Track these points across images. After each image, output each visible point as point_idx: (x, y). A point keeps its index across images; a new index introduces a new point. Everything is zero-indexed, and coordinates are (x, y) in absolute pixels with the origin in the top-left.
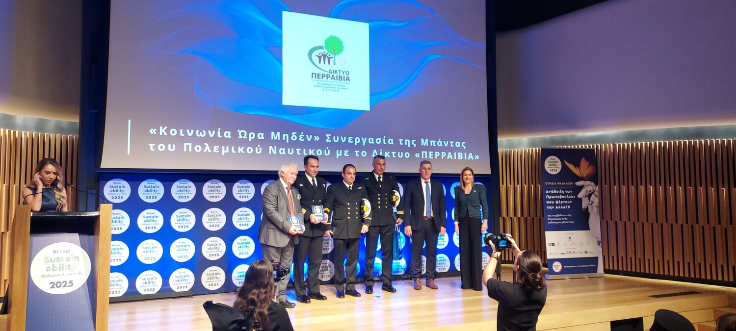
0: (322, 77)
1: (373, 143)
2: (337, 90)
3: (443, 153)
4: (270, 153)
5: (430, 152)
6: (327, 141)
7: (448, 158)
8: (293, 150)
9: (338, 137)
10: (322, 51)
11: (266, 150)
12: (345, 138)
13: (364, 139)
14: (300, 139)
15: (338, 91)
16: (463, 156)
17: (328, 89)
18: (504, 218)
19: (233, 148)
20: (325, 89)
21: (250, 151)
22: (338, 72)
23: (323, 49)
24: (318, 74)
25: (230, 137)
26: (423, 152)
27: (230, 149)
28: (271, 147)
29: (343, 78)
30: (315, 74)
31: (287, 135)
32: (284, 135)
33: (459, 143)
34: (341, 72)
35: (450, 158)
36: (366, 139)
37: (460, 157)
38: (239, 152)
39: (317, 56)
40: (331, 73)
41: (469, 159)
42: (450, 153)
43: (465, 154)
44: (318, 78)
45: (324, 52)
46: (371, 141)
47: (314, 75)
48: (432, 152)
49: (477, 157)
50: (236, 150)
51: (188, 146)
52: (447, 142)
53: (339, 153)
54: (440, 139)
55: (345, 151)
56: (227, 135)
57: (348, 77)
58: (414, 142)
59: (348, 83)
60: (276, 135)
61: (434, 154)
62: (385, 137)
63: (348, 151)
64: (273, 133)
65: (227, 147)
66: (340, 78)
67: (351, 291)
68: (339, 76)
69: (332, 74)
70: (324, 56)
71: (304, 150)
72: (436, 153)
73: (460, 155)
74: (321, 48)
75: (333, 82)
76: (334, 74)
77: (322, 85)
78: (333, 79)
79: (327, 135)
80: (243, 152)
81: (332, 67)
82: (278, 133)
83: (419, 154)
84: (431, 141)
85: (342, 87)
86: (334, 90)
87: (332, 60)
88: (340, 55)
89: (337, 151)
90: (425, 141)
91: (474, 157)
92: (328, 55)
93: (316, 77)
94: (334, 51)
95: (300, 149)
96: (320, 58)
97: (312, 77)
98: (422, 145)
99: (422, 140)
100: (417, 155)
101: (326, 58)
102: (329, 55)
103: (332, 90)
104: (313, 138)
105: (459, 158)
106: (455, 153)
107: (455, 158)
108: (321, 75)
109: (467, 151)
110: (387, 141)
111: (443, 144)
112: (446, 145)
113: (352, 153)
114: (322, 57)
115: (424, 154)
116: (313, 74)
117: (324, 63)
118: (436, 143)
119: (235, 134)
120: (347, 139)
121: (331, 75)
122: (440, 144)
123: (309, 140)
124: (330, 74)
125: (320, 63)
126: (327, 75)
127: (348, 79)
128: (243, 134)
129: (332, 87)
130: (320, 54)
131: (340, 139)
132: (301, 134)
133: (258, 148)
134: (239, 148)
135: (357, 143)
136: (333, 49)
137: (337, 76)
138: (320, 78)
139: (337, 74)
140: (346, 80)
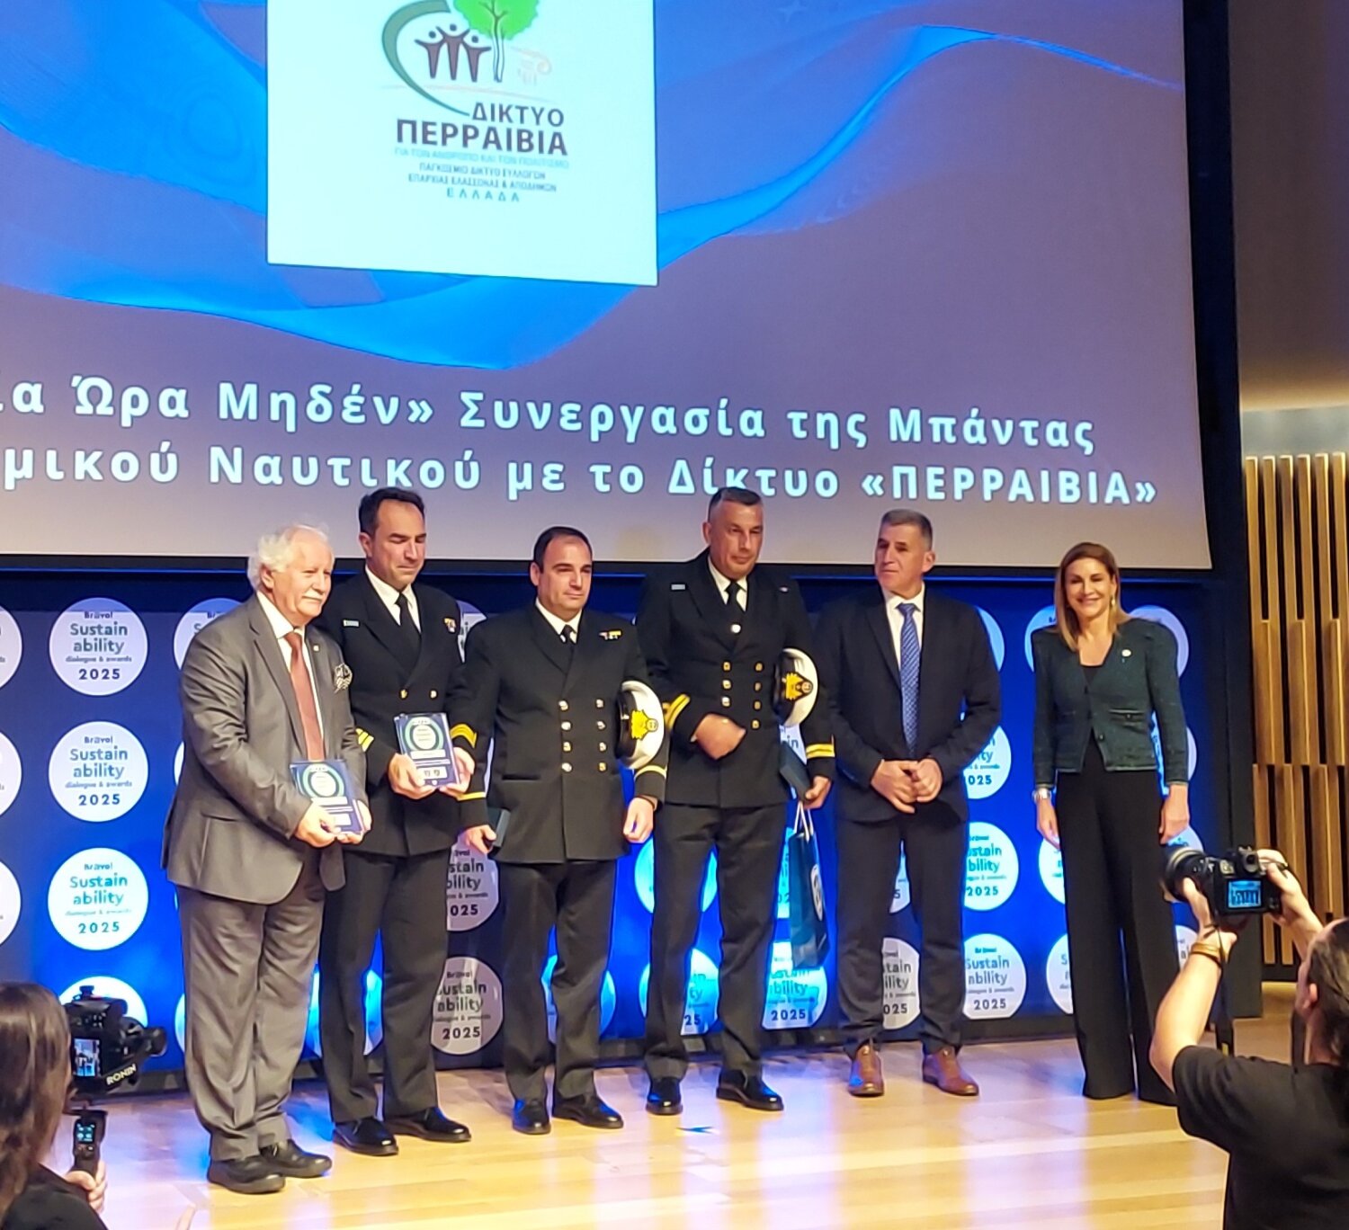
0: (445, 137)
1: (673, 430)
2: (509, 192)
3: (987, 473)
4: (215, 478)
5: (932, 472)
6: (466, 421)
7: (1012, 497)
8: (313, 462)
9: (513, 406)
10: (441, 21)
11: (194, 463)
12: (547, 407)
13: (632, 413)
14: (346, 416)
15: (515, 197)
16: (1083, 486)
17: (469, 190)
18: (1271, 768)
19: (51, 456)
20: (457, 189)
21: (124, 466)
22: (514, 113)
23: (448, 11)
24: (425, 125)
25: (39, 408)
26: (898, 471)
27: (39, 464)
28: (217, 453)
29: (535, 140)
30: (413, 124)
31: (290, 399)
32: (275, 399)
33: (1062, 427)
34: (529, 115)
35: (1020, 497)
36: (639, 411)
37: (1070, 492)
38: (79, 475)
39: (419, 42)
40: (484, 118)
41: (1108, 500)
42: (1020, 475)
43: (1092, 476)
44: (425, 141)
45: (453, 28)
46: (663, 420)
47: (407, 129)
48: (940, 471)
49: (1146, 492)
50: (66, 464)
52: (1009, 424)
53: (520, 478)
54: (974, 412)
55: (548, 468)
56: (27, 398)
57: (556, 135)
58: (858, 426)
59: (559, 164)
60: (238, 399)
61: (947, 478)
62: (724, 402)
63: (559, 468)
64: (226, 389)
65: (28, 455)
66: (523, 141)
67: (579, 1099)
68: (520, 132)
69: (489, 123)
70: (454, 43)
71: (366, 463)
72: (958, 472)
73: (1068, 484)
75: (491, 159)
76: (496, 124)
77: (444, 175)
78: (492, 147)
79: (467, 397)
80: (96, 475)
81: (486, 91)
82: (250, 390)
83: (880, 479)
84: (935, 422)
85: (532, 181)
86: (495, 192)
87: (485, 61)
88: (521, 40)
89: (513, 467)
90: (905, 419)
91: (1132, 492)
92: (468, 39)
93: (414, 140)
94: (497, 19)
95: (347, 462)
96: (433, 51)
97: (400, 139)
98: (894, 437)
99: (895, 414)
100: (872, 485)
101: (462, 52)
102: (475, 39)
103: (488, 195)
104: (404, 410)
105: (1064, 498)
106: (1045, 475)
107: (1045, 497)
108: (438, 129)
109: (1101, 464)
110: (732, 422)
111: (988, 431)
112: (1003, 439)
113: (576, 476)
114: (444, 50)
115: (904, 477)
116: (400, 123)
117: (453, 76)
118: (957, 430)
119: (57, 396)
120: (556, 415)
121: (483, 127)
122: (974, 431)
123: (386, 418)
124: (477, 124)
125: (433, 73)
126: (466, 128)
127: (558, 144)
128: (95, 396)
129: (485, 183)
130: (432, 35)
131: (523, 412)
132: (349, 393)
133: (163, 458)
134: (80, 455)
135: (601, 433)
136: (493, 12)
137: (509, 132)
138: (434, 143)
139: (510, 120)
140: (551, 151)
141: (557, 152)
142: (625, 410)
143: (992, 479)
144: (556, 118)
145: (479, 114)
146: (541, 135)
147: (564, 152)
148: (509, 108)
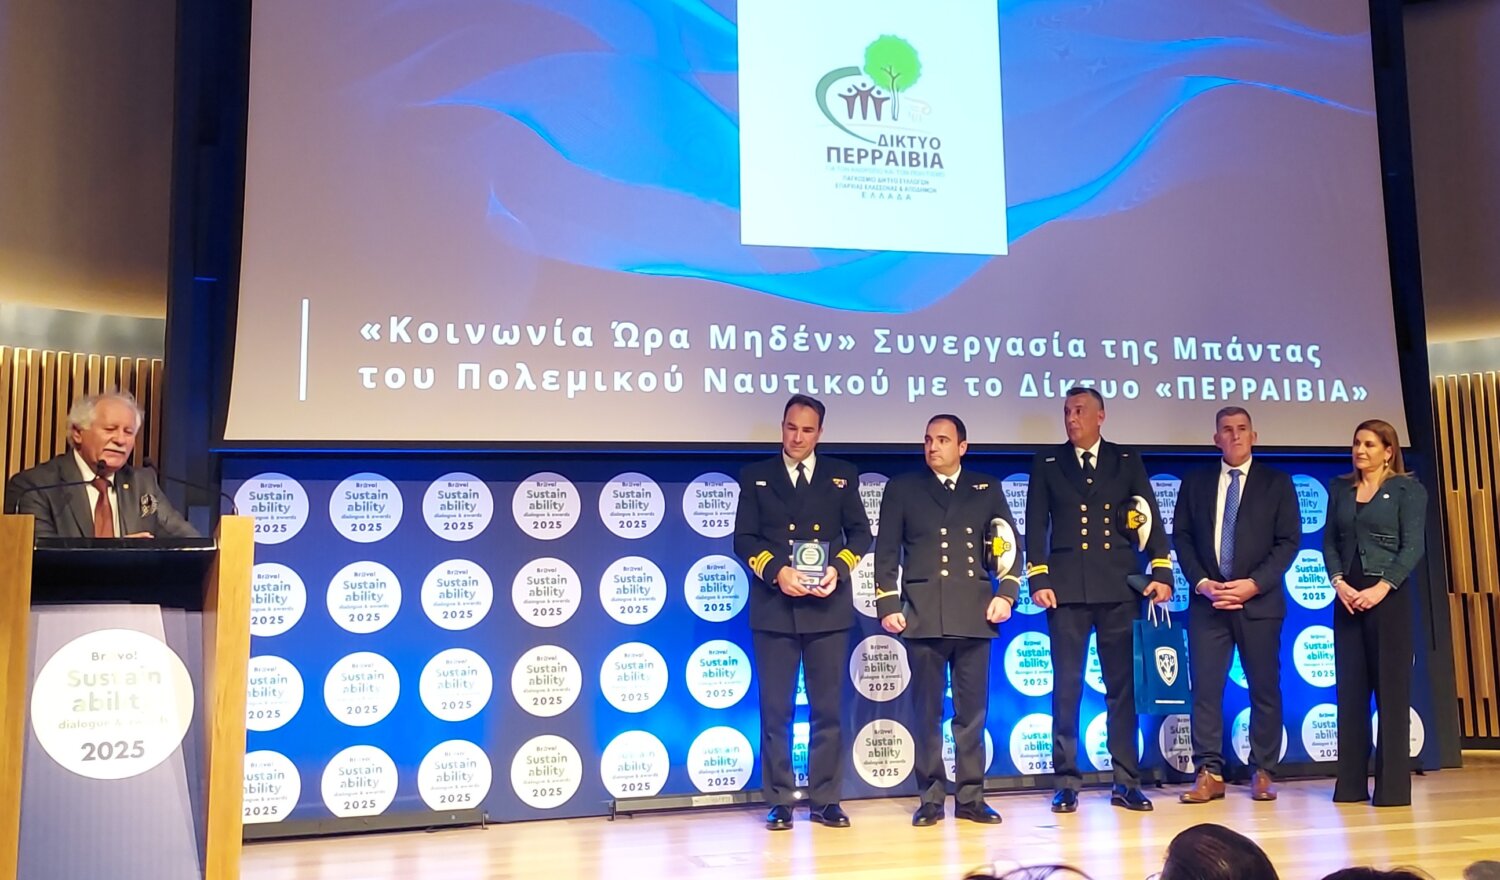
0: (860, 158)
1: (1022, 353)
3: (1245, 381)
4: (708, 389)
5: (1205, 380)
6: (878, 349)
7: (1264, 398)
8: (774, 378)
9: (911, 339)
11: (694, 380)
12: (934, 339)
13: (993, 342)
14: (796, 346)
15: (908, 197)
16: (1315, 389)
17: (877, 193)
18: (1464, 596)
19: (598, 375)
20: (869, 192)
21: (647, 381)
23: (859, 74)
25: (590, 344)
26: (1181, 380)
27: (590, 380)
28: (709, 373)
31: (758, 335)
32: (748, 335)
33: (1298, 349)
35: (1269, 398)
36: (998, 341)
37: (1305, 394)
39: (840, 95)
40: (886, 145)
41: (1333, 399)
42: (1269, 382)
43: (1321, 383)
45: (864, 85)
46: (1014, 347)
48: (1212, 380)
49: (1360, 393)
50: (608, 380)
51: (469, 373)
52: (1260, 347)
53: (916, 387)
54: (1234, 339)
55: (935, 381)
56: (582, 336)
57: (935, 155)
58: (1152, 349)
59: (939, 174)
60: (723, 336)
61: (1217, 385)
62: (1056, 334)
63: (943, 380)
64: (715, 330)
65: (583, 375)
66: (913, 160)
69: (890, 148)
70: (864, 95)
71: (810, 379)
72: (1224, 381)
73: (1304, 388)
74: (854, 71)
75: (891, 172)
76: (895, 148)
77: (860, 183)
78: (892, 164)
79: (878, 333)
80: (628, 388)
81: (887, 126)
82: (731, 330)
83: (1168, 386)
84: (1207, 346)
85: (920, 186)
86: (895, 194)
87: (886, 107)
88: (910, 92)
89: (911, 380)
90: (1185, 343)
91: (1350, 394)
92: (874, 93)
93: (839, 160)
94: (894, 78)
95: (797, 377)
96: (850, 101)
97: (829, 160)
98: (1177, 357)
99: (1178, 341)
100: (1163, 390)
101: (870, 102)
102: (879, 93)
104: (835, 342)
105: (1301, 398)
106: (1286, 382)
107: (1288, 397)
109: (1328, 374)
110: (1063, 347)
111: (1245, 352)
112: (1255, 357)
113: (955, 386)
114: (858, 101)
115: (1186, 385)
116: (829, 149)
117: (865, 117)
118: (1222, 351)
119: (603, 336)
120: (940, 344)
121: (885, 151)
122: (1234, 352)
123: (823, 347)
124: (881, 149)
125: (851, 116)
128: (626, 334)
129: (888, 188)
130: (850, 90)
131: (917, 343)
132: (798, 331)
133: (673, 375)
134: (617, 375)
135: (971, 356)
136: (890, 73)
137: (903, 154)
138: (852, 162)
139: (904, 146)
140: (932, 166)
141: (937, 166)
142: (988, 340)
143: (1248, 386)
144: (935, 143)
145: (883, 142)
146: (925, 155)
147: (941, 166)
148: (903, 138)
